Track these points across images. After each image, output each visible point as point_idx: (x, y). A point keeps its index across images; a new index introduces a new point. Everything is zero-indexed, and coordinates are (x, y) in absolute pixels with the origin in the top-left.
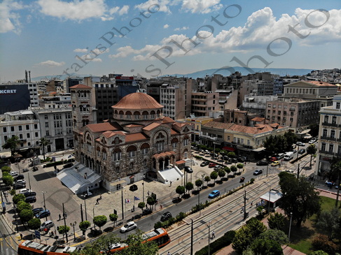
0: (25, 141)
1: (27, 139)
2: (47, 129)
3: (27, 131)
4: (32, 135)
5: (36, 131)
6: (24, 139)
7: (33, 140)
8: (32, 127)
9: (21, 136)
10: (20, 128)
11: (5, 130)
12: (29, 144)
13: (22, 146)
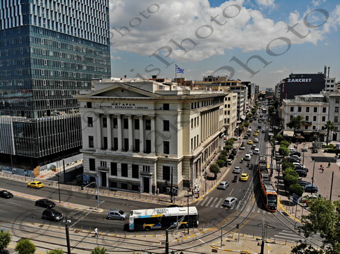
0: (311, 124)
1: (313, 122)
2: (336, 114)
3: (314, 114)
4: (319, 119)
5: (324, 114)
6: (309, 121)
7: (319, 125)
8: (320, 110)
9: (307, 118)
10: (308, 110)
11: (292, 109)
12: (314, 127)
13: (306, 128)
